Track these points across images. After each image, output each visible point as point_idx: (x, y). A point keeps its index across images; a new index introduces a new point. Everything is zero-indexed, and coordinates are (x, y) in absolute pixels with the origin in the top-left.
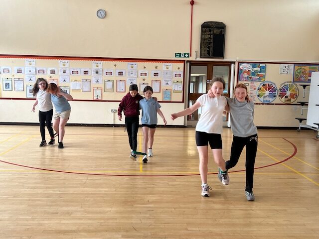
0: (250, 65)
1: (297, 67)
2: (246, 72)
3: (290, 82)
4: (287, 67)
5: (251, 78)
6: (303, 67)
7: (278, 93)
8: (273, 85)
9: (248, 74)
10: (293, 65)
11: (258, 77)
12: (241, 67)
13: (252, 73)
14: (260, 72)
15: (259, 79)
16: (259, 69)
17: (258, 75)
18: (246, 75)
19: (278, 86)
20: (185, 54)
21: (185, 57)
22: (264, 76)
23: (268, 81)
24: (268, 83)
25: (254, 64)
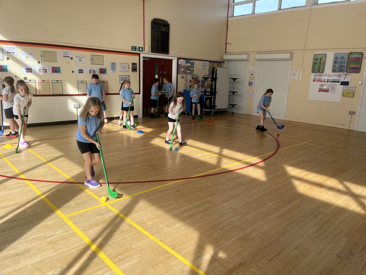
0: (185, 61)
1: (211, 64)
2: (182, 67)
3: (207, 75)
4: (205, 64)
5: (185, 72)
6: (214, 64)
7: (200, 84)
8: (198, 78)
9: (184, 69)
10: (208, 62)
11: (189, 72)
12: (179, 62)
13: (186, 68)
14: (191, 67)
15: (191, 73)
16: (189, 65)
17: (189, 70)
18: (182, 70)
19: (201, 79)
20: (139, 48)
21: (139, 50)
22: (193, 71)
23: (195, 75)
24: (195, 76)
25: (187, 60)
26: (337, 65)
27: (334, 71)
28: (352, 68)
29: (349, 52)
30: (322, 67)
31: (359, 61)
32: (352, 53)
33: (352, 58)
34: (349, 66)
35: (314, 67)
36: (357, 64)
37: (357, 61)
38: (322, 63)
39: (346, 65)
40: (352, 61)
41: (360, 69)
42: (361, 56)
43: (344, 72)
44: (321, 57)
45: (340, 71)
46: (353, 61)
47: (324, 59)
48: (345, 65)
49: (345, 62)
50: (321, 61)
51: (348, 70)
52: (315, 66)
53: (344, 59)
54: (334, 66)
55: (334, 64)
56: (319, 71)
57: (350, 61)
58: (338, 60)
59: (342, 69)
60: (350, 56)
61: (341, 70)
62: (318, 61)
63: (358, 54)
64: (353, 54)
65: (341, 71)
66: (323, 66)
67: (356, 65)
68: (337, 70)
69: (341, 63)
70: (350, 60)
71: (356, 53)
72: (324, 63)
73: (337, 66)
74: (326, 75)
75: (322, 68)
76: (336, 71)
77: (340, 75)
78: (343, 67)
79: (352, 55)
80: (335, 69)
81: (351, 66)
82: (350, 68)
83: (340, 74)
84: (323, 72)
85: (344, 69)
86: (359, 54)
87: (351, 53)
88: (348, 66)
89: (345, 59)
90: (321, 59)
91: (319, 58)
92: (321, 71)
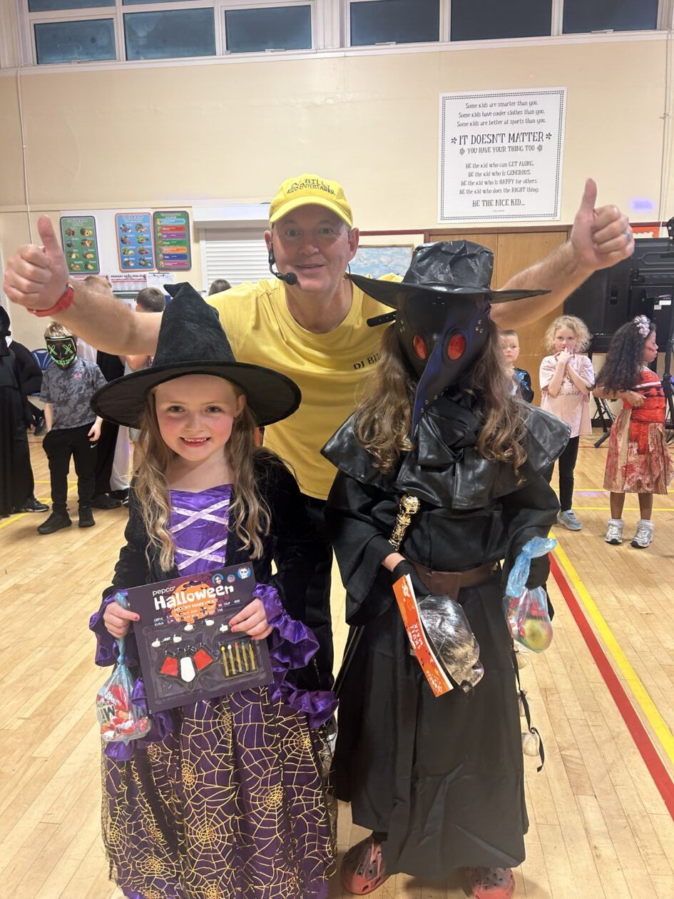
26: (129, 248)
27: (125, 265)
28: (171, 257)
29: (152, 212)
30: (92, 256)
31: (183, 236)
32: (162, 215)
33: (164, 229)
34: (161, 250)
35: (71, 257)
36: (179, 243)
37: (178, 236)
38: (88, 244)
39: (153, 247)
40: (165, 236)
41: (188, 256)
42: (185, 221)
43: (152, 267)
44: (82, 226)
45: (141, 264)
46: (169, 236)
47: (91, 232)
48: (150, 249)
49: (147, 239)
50: (82, 237)
51: (162, 263)
52: (72, 253)
53: (143, 230)
54: (123, 254)
55: (121, 247)
56: (86, 266)
57: (160, 237)
58: (130, 235)
59: (146, 258)
60: (158, 223)
61: (143, 262)
62: (76, 239)
63: (178, 217)
64: (164, 217)
65: (143, 265)
66: (93, 253)
67: (178, 247)
68: (133, 261)
69: (140, 243)
70: (160, 234)
71: (171, 215)
72: (94, 244)
73: (131, 252)
74: (107, 277)
75: (91, 259)
76: (132, 265)
77: (144, 276)
78: (146, 253)
79: (162, 220)
80: (126, 259)
81: (166, 250)
82: (164, 255)
83: (143, 273)
84: (97, 270)
85: (150, 258)
86: (180, 214)
87: (157, 215)
88: (158, 251)
89: (148, 231)
90: (82, 232)
91: (76, 227)
92: (90, 267)
